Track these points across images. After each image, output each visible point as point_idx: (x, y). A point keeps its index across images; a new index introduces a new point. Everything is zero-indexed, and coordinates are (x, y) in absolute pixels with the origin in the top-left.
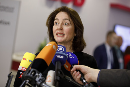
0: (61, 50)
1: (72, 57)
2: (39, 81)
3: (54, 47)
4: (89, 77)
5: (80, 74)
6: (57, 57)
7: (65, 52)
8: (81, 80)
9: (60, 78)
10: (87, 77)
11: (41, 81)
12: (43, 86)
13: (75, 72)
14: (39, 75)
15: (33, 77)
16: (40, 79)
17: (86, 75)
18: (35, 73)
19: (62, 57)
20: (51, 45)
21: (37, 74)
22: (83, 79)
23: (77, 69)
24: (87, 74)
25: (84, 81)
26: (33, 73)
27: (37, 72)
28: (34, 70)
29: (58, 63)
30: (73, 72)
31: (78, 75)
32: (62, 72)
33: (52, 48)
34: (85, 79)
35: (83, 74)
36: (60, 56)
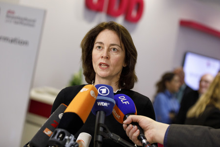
1: (125, 103)
3: (92, 93)
4: (151, 136)
5: (138, 130)
8: (139, 138)
10: (149, 135)
14: (70, 137)
15: (61, 142)
17: (147, 131)
18: (64, 136)
19: (105, 104)
20: (87, 90)
21: (67, 137)
22: (142, 138)
24: (149, 130)
25: (144, 141)
26: (61, 136)
27: (66, 134)
28: (63, 130)
29: (100, 114)
31: (136, 131)
34: (145, 138)
35: (142, 130)
36: (102, 103)
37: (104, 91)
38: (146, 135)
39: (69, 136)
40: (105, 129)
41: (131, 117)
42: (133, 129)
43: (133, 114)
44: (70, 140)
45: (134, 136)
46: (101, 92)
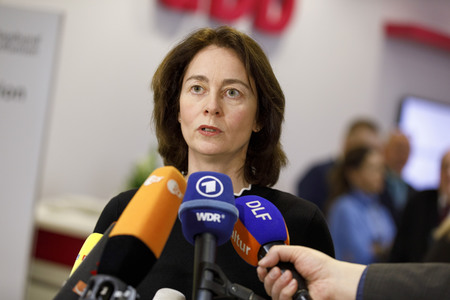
0: (214, 190)
1: (263, 216)
4: (325, 293)
5: (294, 281)
6: (199, 219)
7: (227, 196)
14: (127, 294)
19: (216, 217)
20: (159, 179)
21: (118, 294)
22: (303, 298)
23: (283, 259)
24: (319, 281)
26: (104, 291)
27: (116, 287)
35: (303, 281)
36: (208, 215)
37: (211, 186)
38: (313, 293)
39: (124, 291)
41: (275, 251)
42: (282, 278)
43: (282, 242)
45: (285, 296)
46: (203, 189)
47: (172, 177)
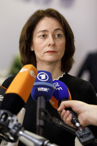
0: (45, 78)
1: (59, 89)
2: (14, 128)
3: (32, 72)
4: (84, 119)
6: (39, 90)
7: (50, 81)
8: (73, 122)
9: (45, 121)
10: (82, 118)
11: (16, 128)
12: (21, 135)
13: (64, 111)
14: (13, 118)
15: (4, 123)
16: (15, 126)
17: (80, 115)
18: (6, 117)
19: (46, 90)
20: (26, 70)
21: (9, 118)
22: (75, 121)
23: (67, 107)
25: (77, 124)
26: (4, 117)
27: (9, 115)
28: (5, 111)
29: (40, 99)
30: (62, 111)
31: (68, 116)
32: (48, 113)
33: (29, 75)
34: (78, 122)
35: (76, 114)
37: (43, 77)
38: (79, 119)
40: (46, 114)
42: (66, 114)
44: (13, 121)
45: (68, 121)
46: (40, 78)
47: (32, 69)
